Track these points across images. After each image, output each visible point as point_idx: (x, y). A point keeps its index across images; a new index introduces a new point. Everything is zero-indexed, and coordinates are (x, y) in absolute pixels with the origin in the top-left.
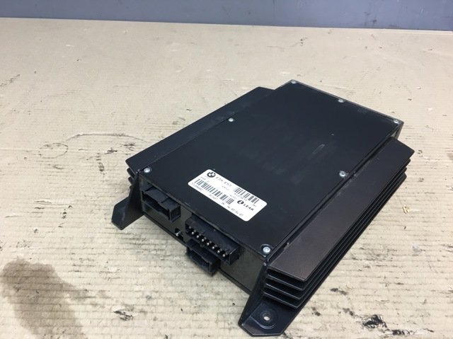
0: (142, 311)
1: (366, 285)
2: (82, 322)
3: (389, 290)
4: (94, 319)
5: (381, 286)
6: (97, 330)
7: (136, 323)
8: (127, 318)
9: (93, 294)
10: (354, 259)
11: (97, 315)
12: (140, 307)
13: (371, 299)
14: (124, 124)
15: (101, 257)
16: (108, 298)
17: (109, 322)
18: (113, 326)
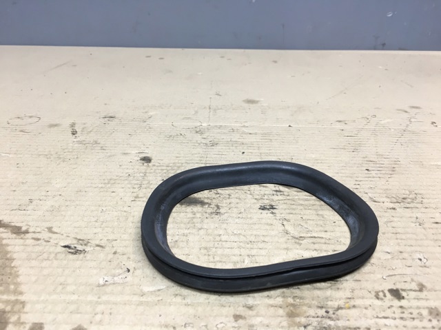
0: (98, 246)
1: (394, 224)
2: (15, 256)
3: (424, 229)
4: (33, 252)
5: (414, 225)
6: (34, 263)
7: (88, 256)
8: (77, 252)
9: (38, 230)
10: (375, 201)
11: (37, 249)
12: (98, 242)
13: (404, 237)
14: (106, 104)
15: (56, 198)
16: (57, 233)
17: (53, 255)
18: (56, 259)
